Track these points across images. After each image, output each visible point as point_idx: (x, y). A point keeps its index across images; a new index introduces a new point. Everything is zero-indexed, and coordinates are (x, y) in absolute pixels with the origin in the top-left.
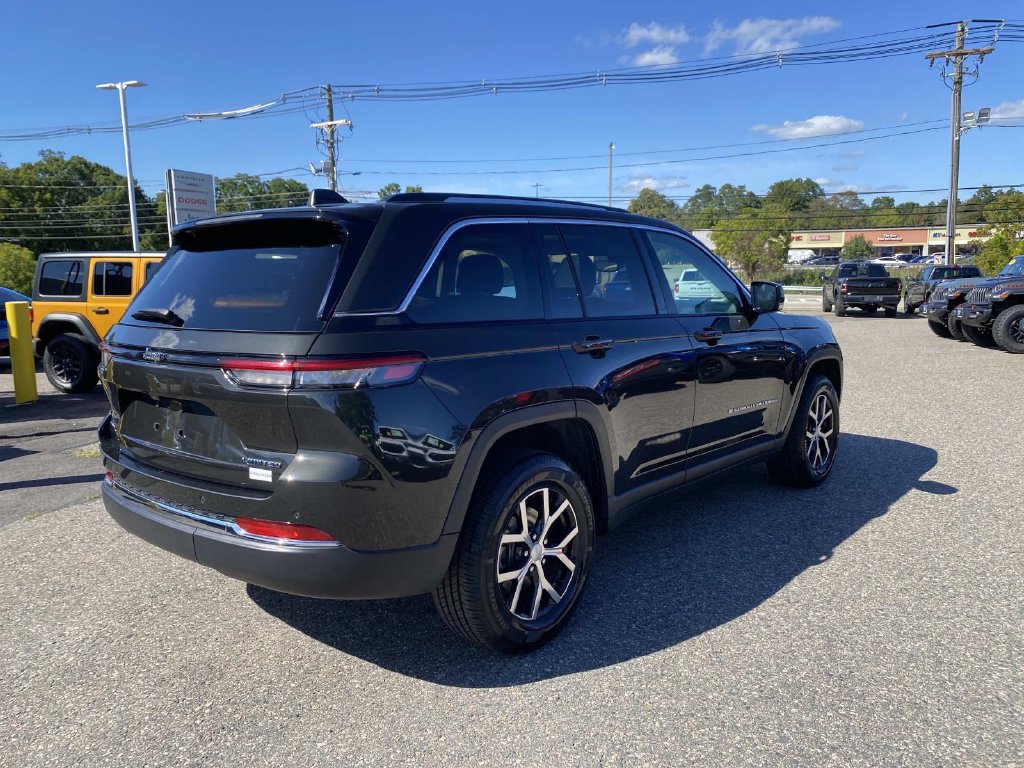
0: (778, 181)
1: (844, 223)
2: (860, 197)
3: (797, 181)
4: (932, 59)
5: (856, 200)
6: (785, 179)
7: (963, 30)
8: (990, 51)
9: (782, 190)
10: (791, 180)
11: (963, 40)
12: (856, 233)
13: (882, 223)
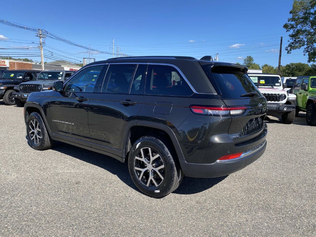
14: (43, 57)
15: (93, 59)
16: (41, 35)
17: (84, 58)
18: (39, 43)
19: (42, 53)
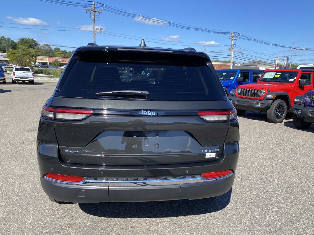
0: (22, 38)
1: (47, 55)
2: (51, 47)
3: (29, 39)
4: (87, 10)
5: (50, 48)
6: (24, 38)
7: (94, 4)
8: (101, 12)
9: (24, 41)
10: (26, 38)
11: (94, 7)
12: (56, 58)
13: (59, 56)
14: (232, 58)
15: (286, 57)
16: (233, 37)
17: (276, 57)
18: (231, 45)
19: (232, 54)
